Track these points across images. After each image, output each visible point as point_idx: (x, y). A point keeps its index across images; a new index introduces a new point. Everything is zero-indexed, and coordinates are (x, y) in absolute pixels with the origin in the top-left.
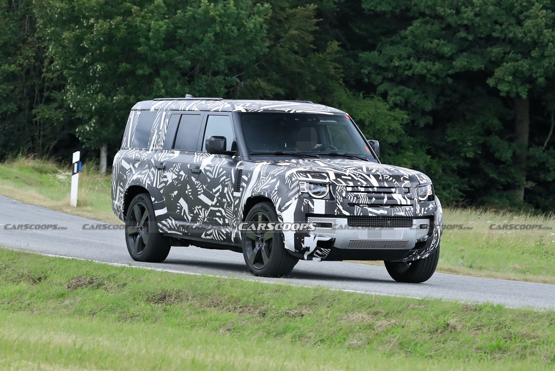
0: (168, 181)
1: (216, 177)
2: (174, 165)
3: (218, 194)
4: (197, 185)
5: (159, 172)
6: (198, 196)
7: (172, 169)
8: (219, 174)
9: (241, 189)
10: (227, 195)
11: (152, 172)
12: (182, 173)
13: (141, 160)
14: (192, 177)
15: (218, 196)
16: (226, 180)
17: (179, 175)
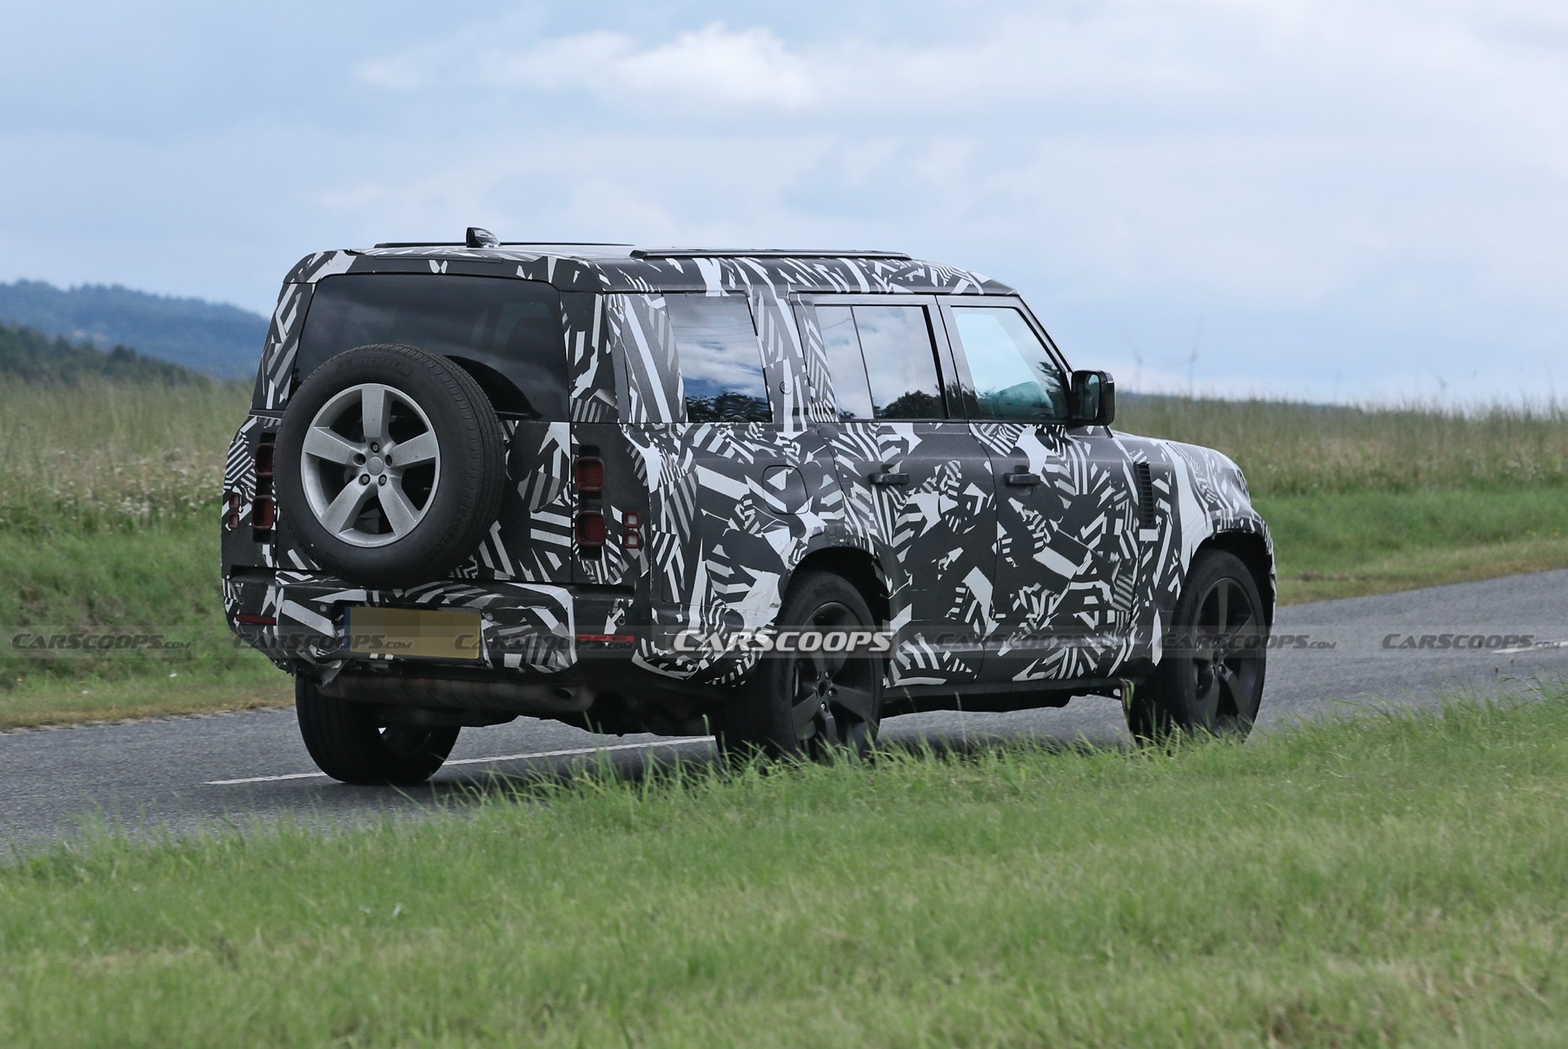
0: (924, 521)
1: (1085, 492)
2: (937, 469)
3: (1097, 541)
4: (1031, 523)
5: (884, 495)
6: (1035, 556)
7: (934, 481)
8: (1091, 484)
9: (1158, 520)
10: (1122, 541)
11: (859, 496)
12: (972, 490)
13: (789, 463)
14: (1012, 501)
15: (1097, 548)
16: (1116, 498)
17: (962, 499)
